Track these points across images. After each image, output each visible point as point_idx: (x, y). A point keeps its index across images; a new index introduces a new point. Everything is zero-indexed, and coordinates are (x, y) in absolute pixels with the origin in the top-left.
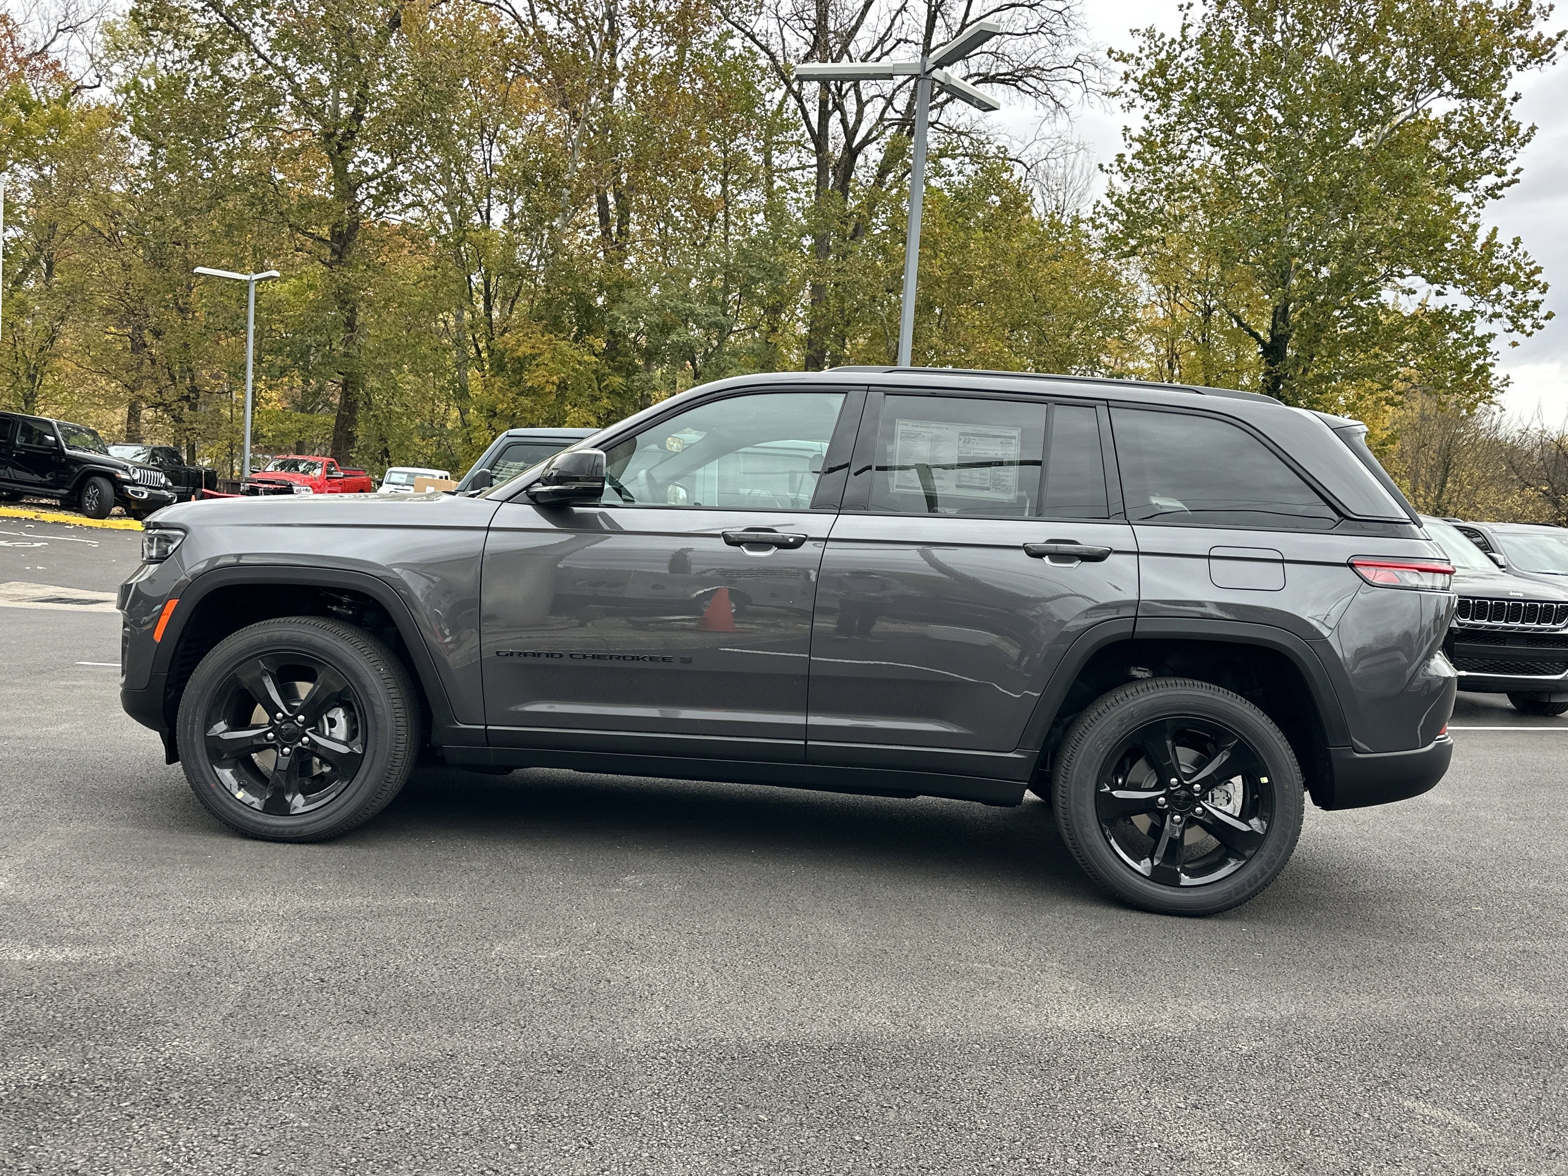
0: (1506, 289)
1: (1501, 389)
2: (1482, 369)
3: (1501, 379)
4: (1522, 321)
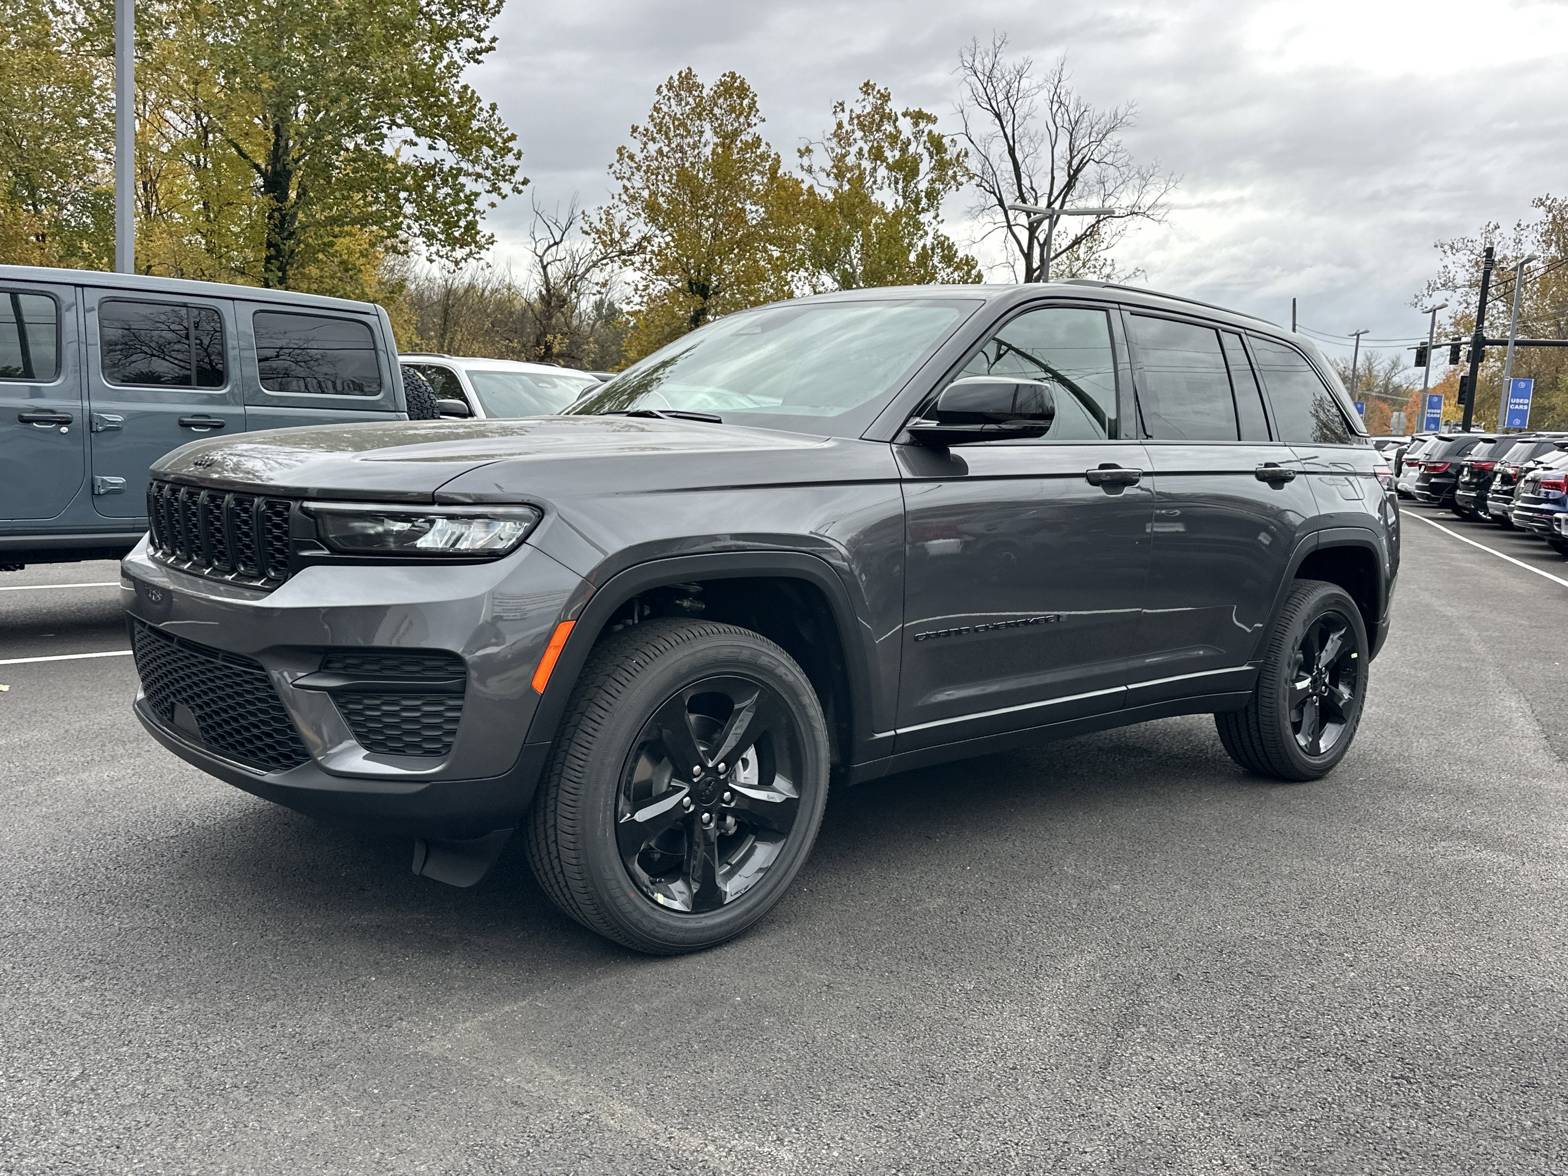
0: (487, 151)
1: (486, 246)
2: (471, 227)
3: (487, 237)
4: (501, 184)
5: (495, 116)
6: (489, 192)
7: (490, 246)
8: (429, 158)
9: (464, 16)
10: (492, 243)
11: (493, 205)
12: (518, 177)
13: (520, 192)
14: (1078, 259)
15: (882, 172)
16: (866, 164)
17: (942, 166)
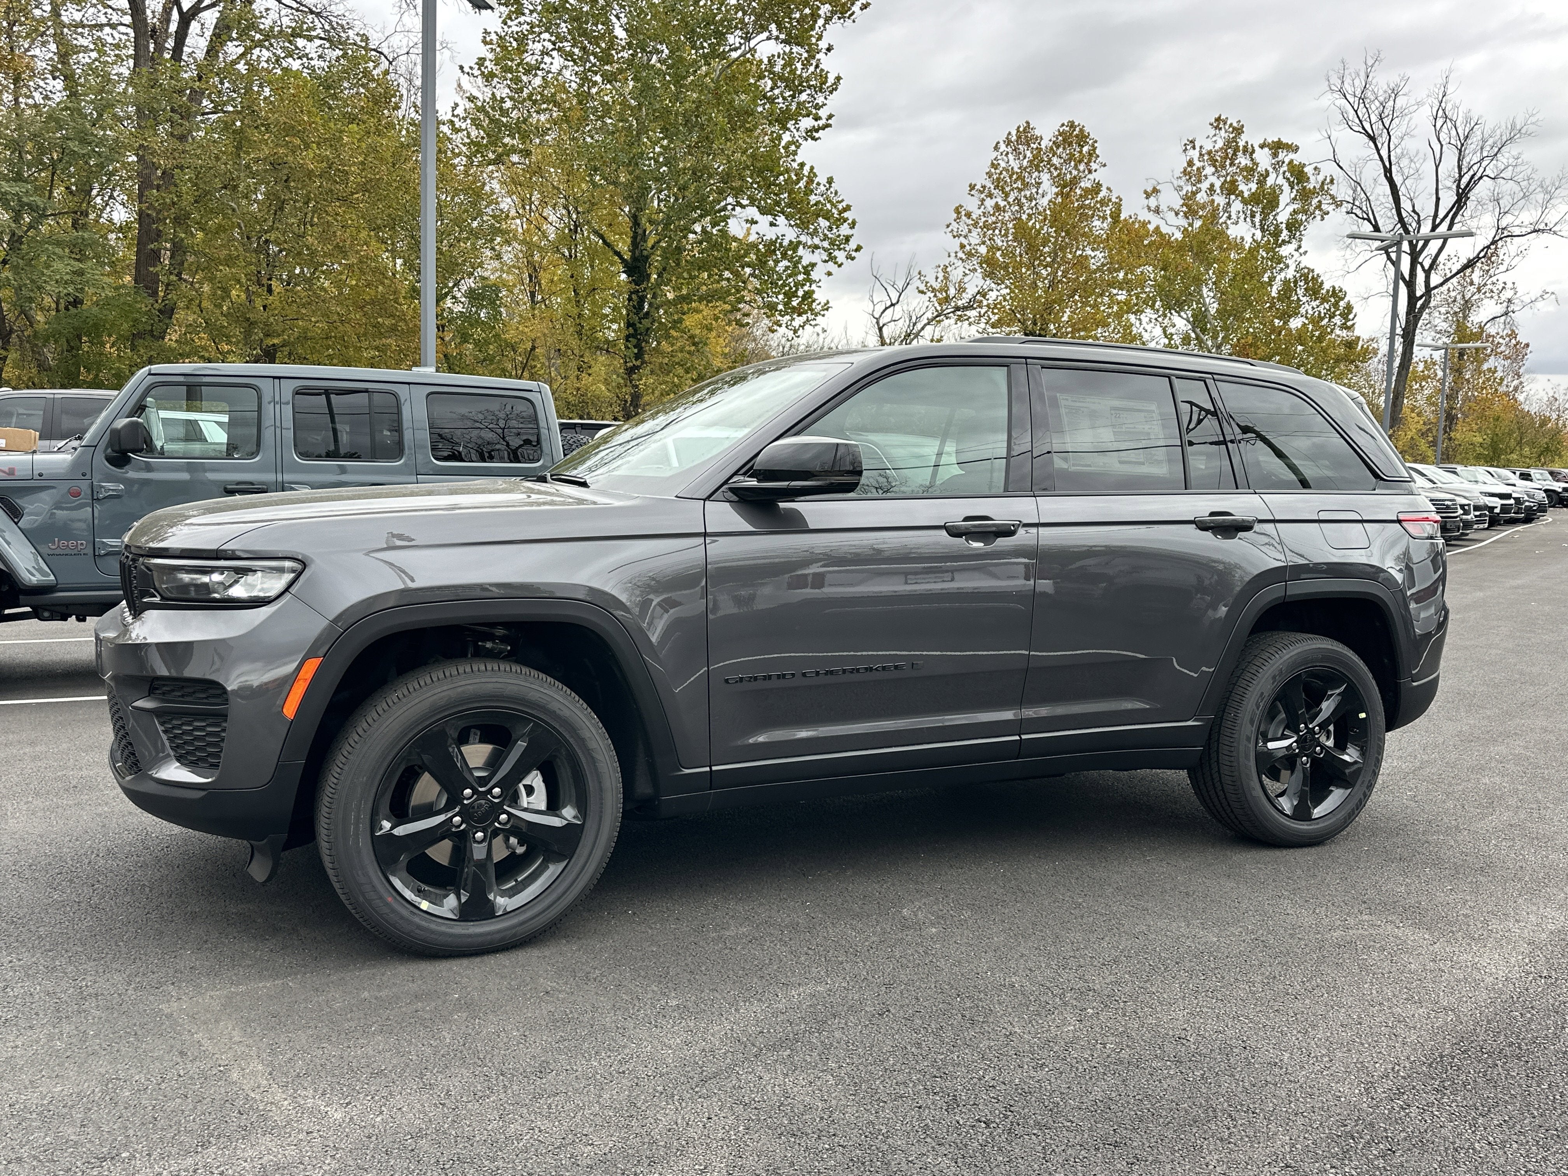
0: (823, 223)
1: (822, 313)
2: (808, 295)
3: (822, 304)
4: (836, 253)
5: (832, 189)
6: (826, 261)
7: (825, 312)
8: (771, 234)
9: (804, 97)
10: (827, 309)
11: (829, 274)
12: (852, 245)
13: (853, 259)
14: (1472, 283)
15: (1237, 206)
16: (1220, 200)
17: (1305, 196)
